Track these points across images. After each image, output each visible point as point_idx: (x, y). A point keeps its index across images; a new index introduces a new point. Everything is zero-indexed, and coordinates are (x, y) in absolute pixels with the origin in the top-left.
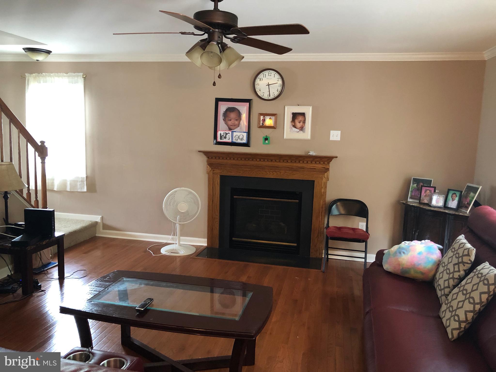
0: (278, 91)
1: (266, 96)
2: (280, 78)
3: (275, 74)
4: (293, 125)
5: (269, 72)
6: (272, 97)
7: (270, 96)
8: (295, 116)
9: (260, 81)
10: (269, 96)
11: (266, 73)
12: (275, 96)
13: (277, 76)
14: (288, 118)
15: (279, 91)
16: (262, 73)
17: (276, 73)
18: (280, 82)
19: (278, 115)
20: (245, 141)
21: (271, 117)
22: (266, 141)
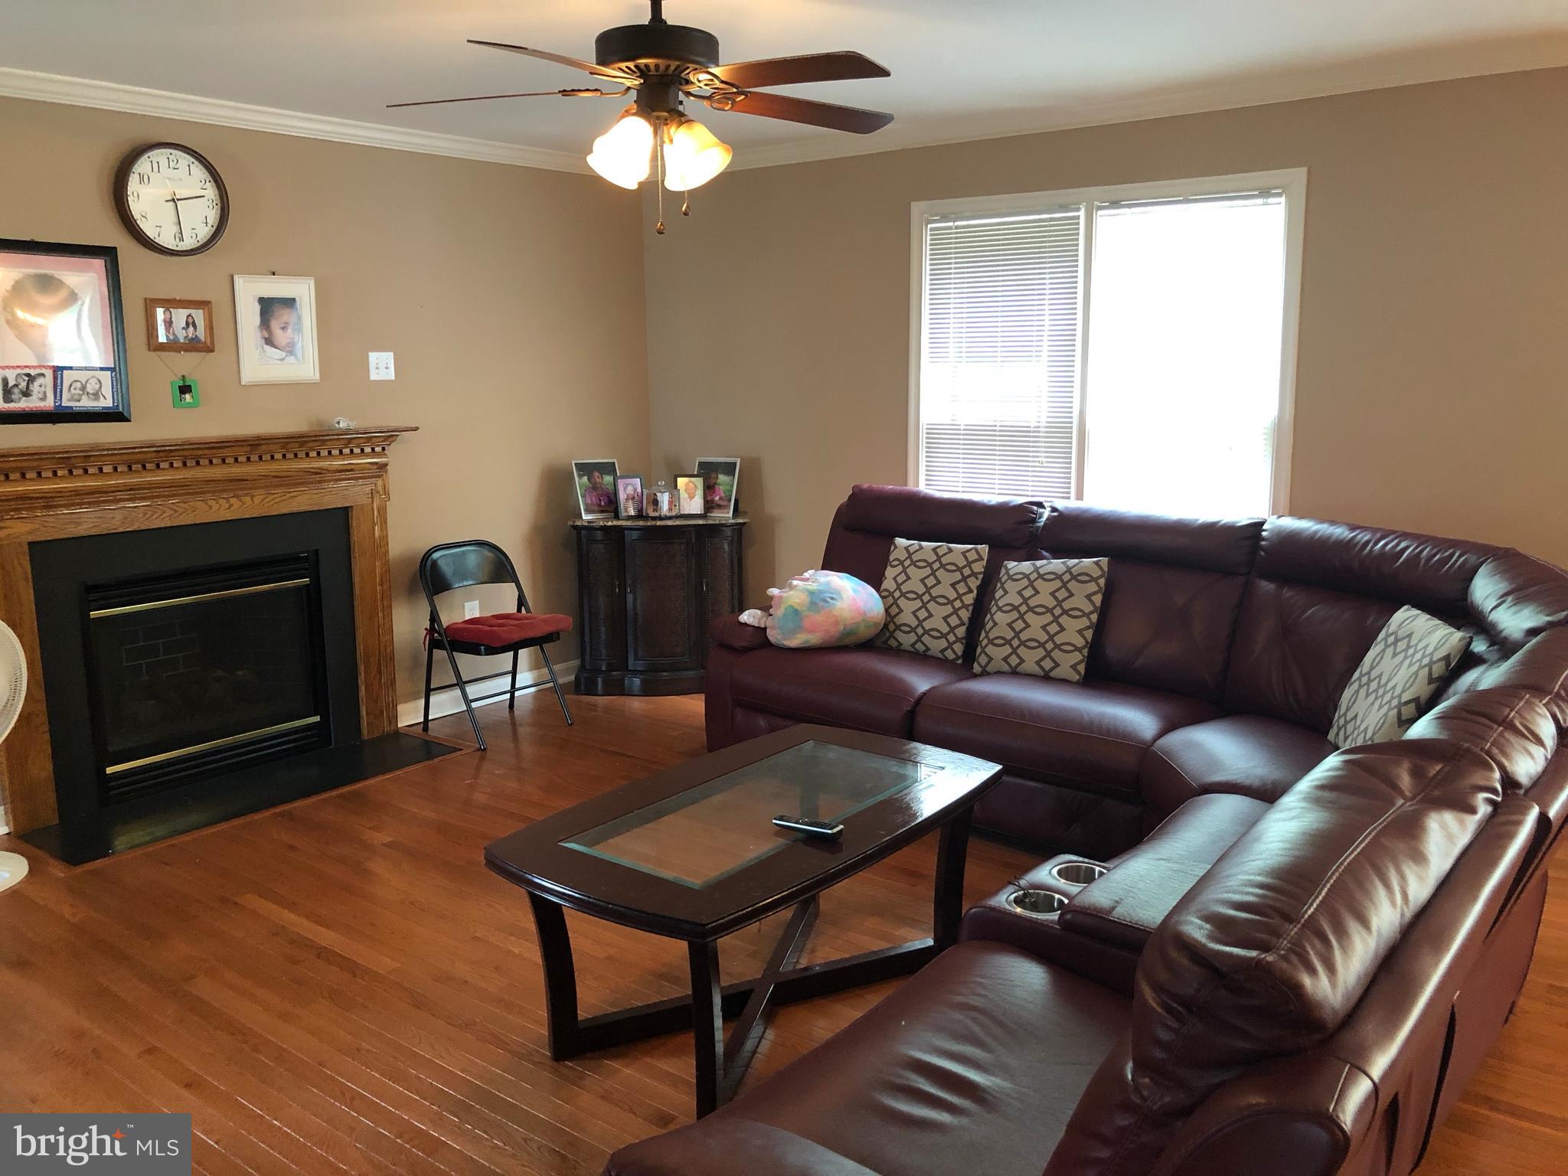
0: (206, 223)
1: (167, 240)
2: (210, 182)
3: (191, 165)
4: (266, 339)
5: (171, 154)
6: (188, 243)
7: (182, 239)
8: (268, 307)
9: (142, 185)
10: (177, 239)
11: (159, 155)
12: (198, 241)
13: (199, 172)
15: (210, 221)
16: (146, 156)
17: (193, 163)
18: (211, 192)
19: (214, 304)
20: (106, 402)
21: (193, 312)
22: (187, 396)
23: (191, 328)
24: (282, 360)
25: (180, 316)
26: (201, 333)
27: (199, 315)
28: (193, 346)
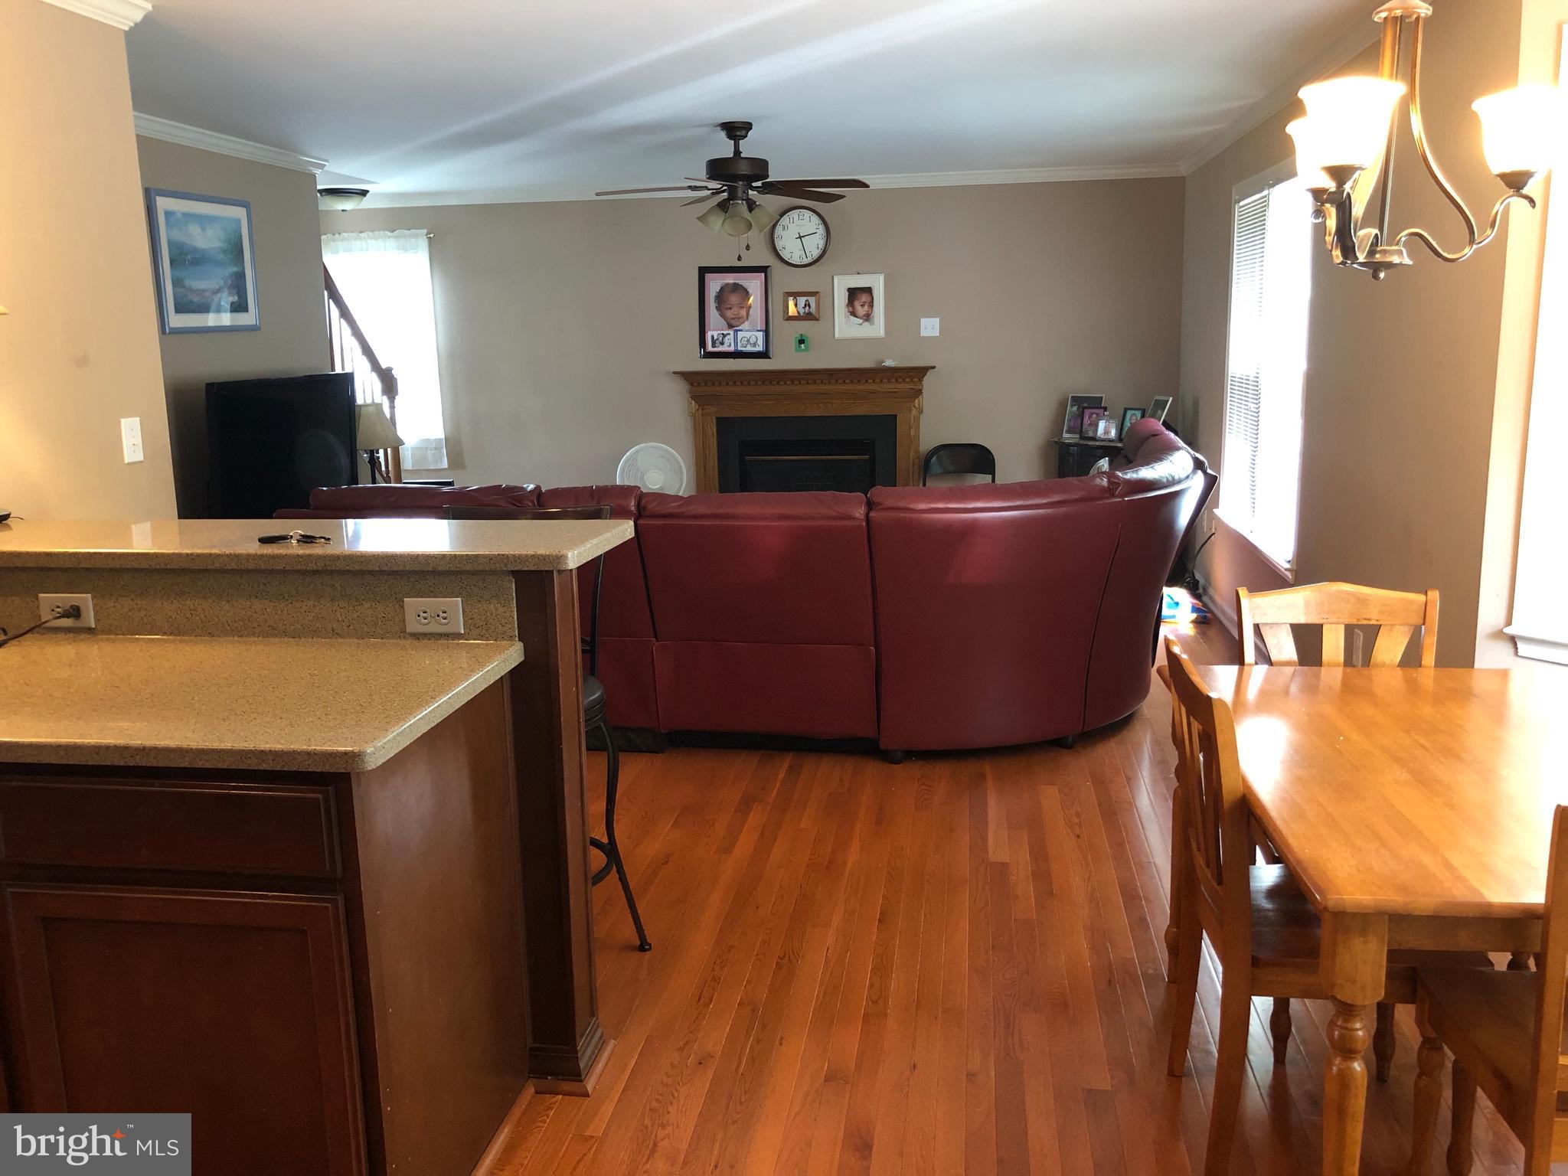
0: (818, 247)
1: (796, 259)
2: (821, 225)
3: (810, 215)
4: (850, 312)
5: (800, 211)
6: (808, 259)
7: (804, 258)
8: (853, 293)
9: (784, 231)
10: (801, 258)
11: (794, 214)
12: (813, 258)
13: (815, 220)
14: (840, 298)
15: (821, 247)
16: (787, 215)
18: (821, 230)
19: (822, 295)
20: (760, 348)
21: (809, 298)
22: (802, 345)
23: (807, 308)
24: (861, 324)
25: (802, 301)
26: (813, 310)
27: (812, 300)
28: (809, 317)
